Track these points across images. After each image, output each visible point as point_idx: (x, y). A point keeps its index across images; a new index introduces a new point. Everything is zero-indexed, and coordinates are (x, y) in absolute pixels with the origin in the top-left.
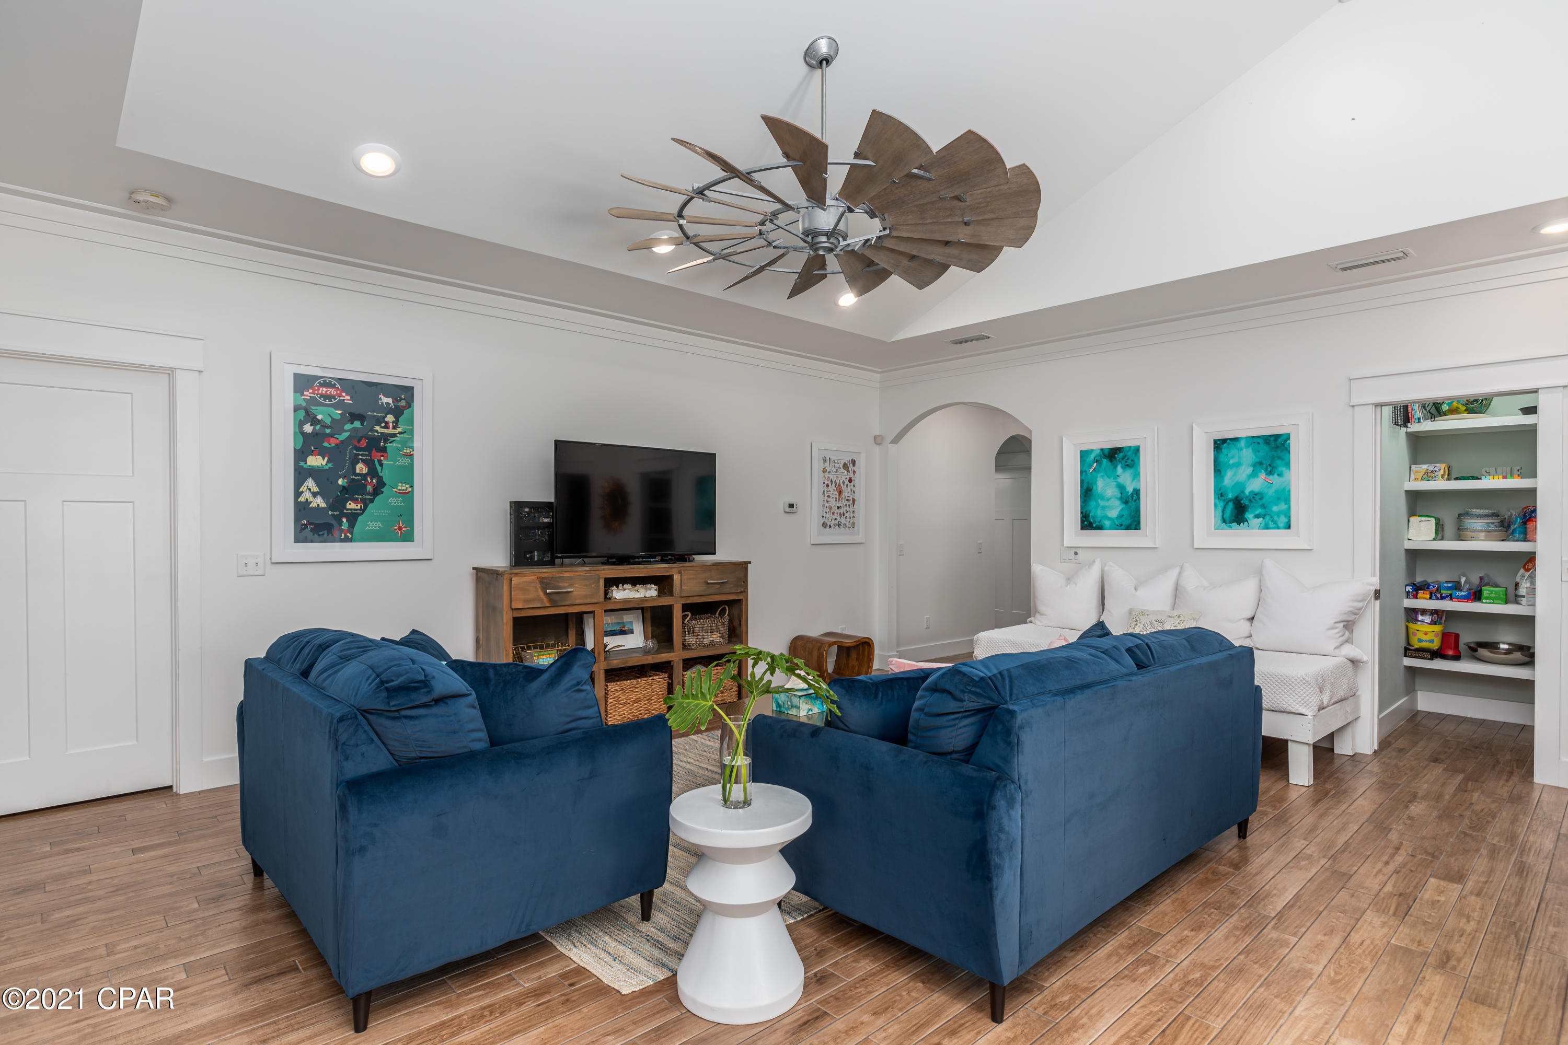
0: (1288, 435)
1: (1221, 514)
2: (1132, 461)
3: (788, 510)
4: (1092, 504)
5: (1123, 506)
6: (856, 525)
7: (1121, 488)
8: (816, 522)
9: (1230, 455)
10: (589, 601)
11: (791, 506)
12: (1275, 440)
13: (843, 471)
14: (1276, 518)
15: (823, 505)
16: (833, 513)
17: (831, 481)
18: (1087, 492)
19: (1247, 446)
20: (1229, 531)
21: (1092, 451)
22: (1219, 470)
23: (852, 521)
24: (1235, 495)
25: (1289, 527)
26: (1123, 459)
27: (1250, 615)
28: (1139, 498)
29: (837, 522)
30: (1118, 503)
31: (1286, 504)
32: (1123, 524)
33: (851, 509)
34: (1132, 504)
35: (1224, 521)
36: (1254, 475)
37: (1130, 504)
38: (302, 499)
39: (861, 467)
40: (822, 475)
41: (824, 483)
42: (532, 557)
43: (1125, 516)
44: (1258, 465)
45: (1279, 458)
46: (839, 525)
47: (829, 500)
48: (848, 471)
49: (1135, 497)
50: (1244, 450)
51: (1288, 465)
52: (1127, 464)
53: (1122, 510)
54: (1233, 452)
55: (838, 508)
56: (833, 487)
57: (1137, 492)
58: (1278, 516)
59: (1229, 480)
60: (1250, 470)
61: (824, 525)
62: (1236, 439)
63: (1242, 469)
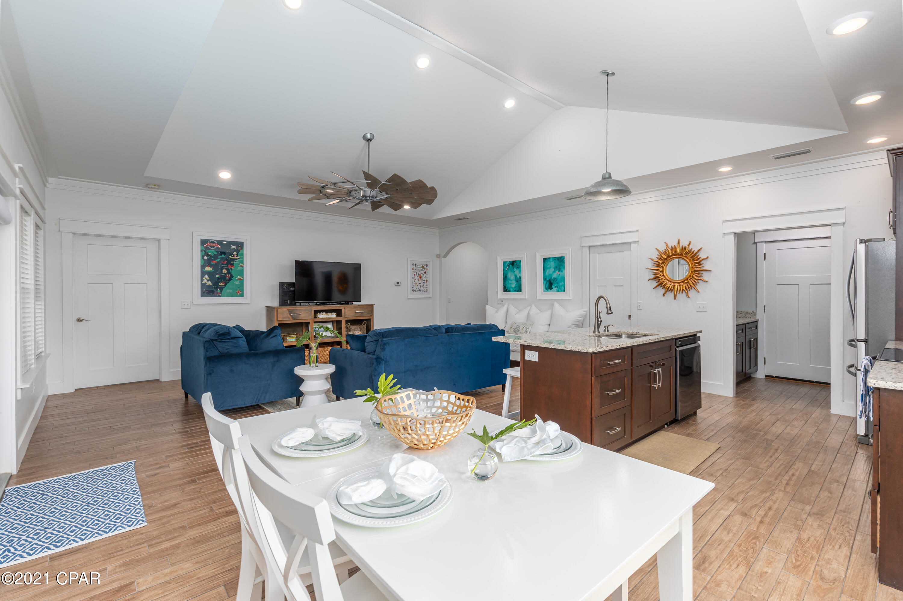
0: (564, 257)
1: (545, 286)
2: (519, 266)
3: (396, 284)
4: (507, 282)
6: (428, 290)
7: (516, 276)
8: (410, 289)
10: (307, 318)
11: (398, 283)
12: (561, 259)
13: (422, 269)
15: (413, 283)
16: (417, 286)
17: (416, 273)
18: (505, 278)
19: (553, 261)
20: (547, 292)
21: (507, 262)
22: (545, 270)
23: (426, 289)
24: (549, 279)
25: (564, 291)
26: (516, 265)
27: (549, 324)
29: (419, 289)
30: (515, 282)
31: (564, 282)
32: (516, 290)
33: (426, 284)
34: (519, 282)
35: (546, 289)
36: (554, 272)
38: (203, 282)
39: (430, 267)
40: (412, 270)
41: (413, 274)
42: (287, 303)
43: (517, 287)
44: (556, 268)
45: (562, 265)
46: (420, 291)
47: (415, 280)
48: (424, 269)
49: (520, 279)
51: (564, 268)
52: (517, 267)
53: (516, 284)
54: (549, 263)
55: (419, 284)
56: (417, 276)
57: (520, 277)
58: (562, 287)
59: (547, 273)
60: (553, 270)
61: (413, 290)
62: (549, 258)
63: (551, 269)
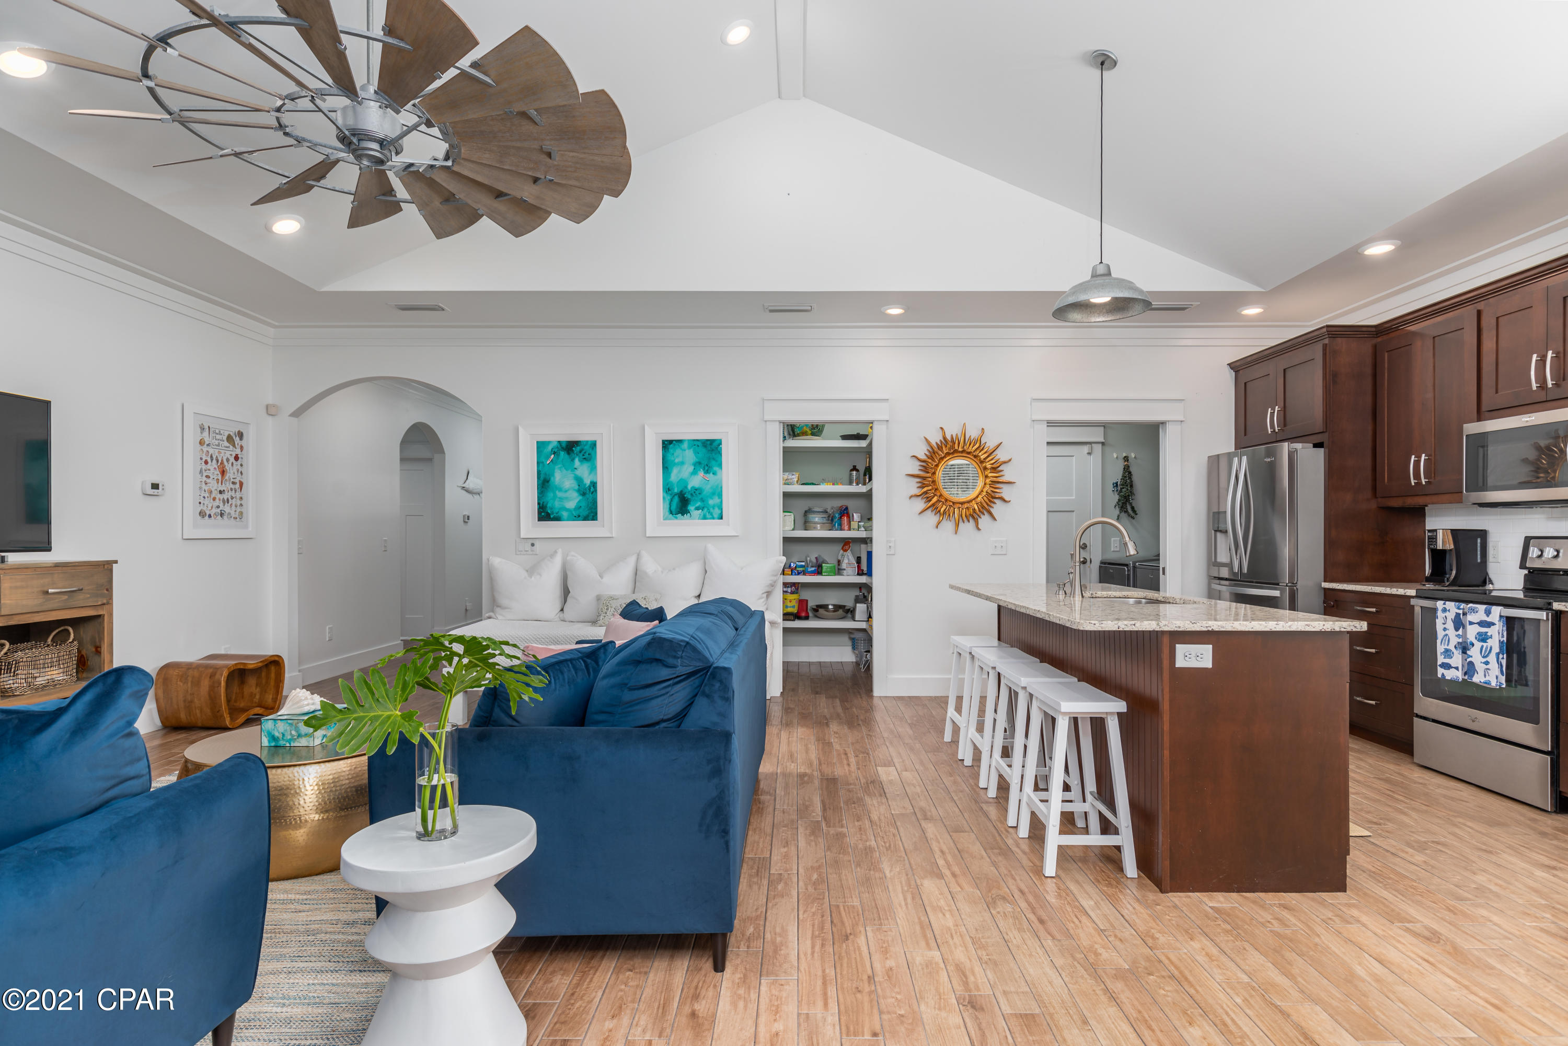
0: (721, 440)
1: (668, 506)
2: (589, 454)
3: (151, 491)
4: (550, 495)
5: (581, 497)
6: (244, 515)
7: (579, 480)
8: (191, 510)
9: (677, 455)
11: (155, 486)
12: (711, 444)
13: (228, 444)
14: (711, 510)
15: (200, 488)
16: (214, 499)
17: (211, 457)
18: (544, 483)
19: (689, 448)
20: (676, 521)
21: (549, 442)
22: (667, 468)
23: (239, 509)
24: (680, 490)
25: (721, 518)
26: (580, 452)
27: (698, 594)
28: (596, 491)
29: (219, 511)
30: (575, 494)
31: (719, 498)
32: (581, 515)
33: (238, 495)
34: (590, 496)
35: (671, 513)
36: (694, 473)
37: (587, 496)
39: (250, 441)
40: (199, 447)
41: (201, 459)
43: (583, 507)
44: (698, 464)
45: (714, 459)
46: (222, 515)
47: (208, 481)
48: (234, 446)
49: (592, 489)
50: (687, 451)
51: (720, 465)
52: (584, 457)
53: (579, 502)
54: (678, 452)
55: (221, 492)
56: (213, 465)
57: (594, 484)
58: (714, 508)
59: (674, 476)
60: (691, 468)
61: (202, 514)
62: (680, 441)
63: (685, 467)
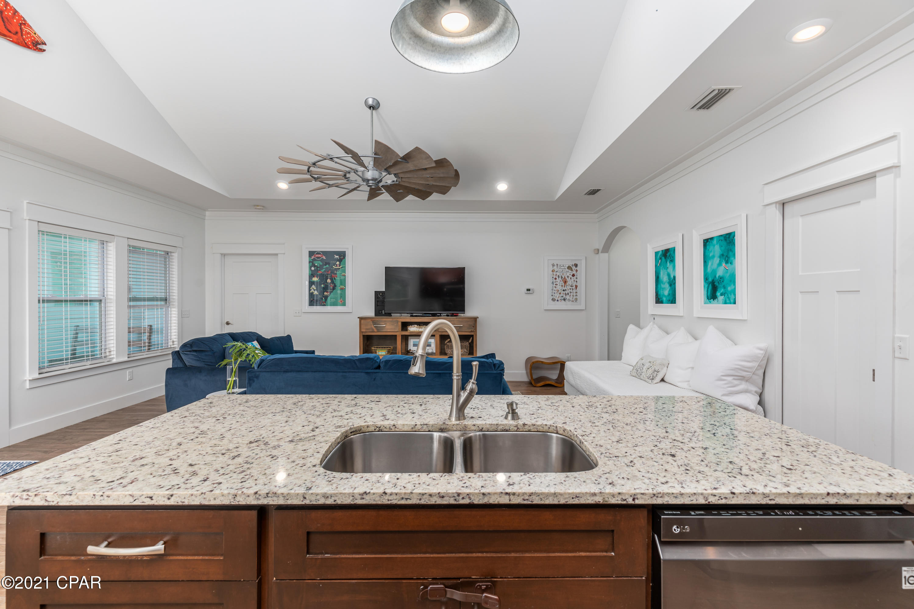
0: (734, 233)
1: (706, 293)
2: (673, 257)
3: (527, 292)
4: (659, 286)
5: (670, 287)
6: (578, 300)
7: (669, 275)
8: (548, 298)
9: (710, 250)
11: (528, 290)
12: (729, 237)
13: (568, 270)
14: (729, 295)
15: (552, 289)
16: (560, 293)
17: (558, 276)
18: (657, 279)
19: (717, 243)
20: (710, 305)
21: (659, 251)
22: (706, 261)
23: (575, 297)
24: (712, 279)
25: (735, 303)
26: (669, 256)
28: (675, 283)
29: (563, 298)
30: (668, 285)
31: (734, 285)
32: (670, 299)
33: (574, 291)
34: (673, 286)
35: (708, 299)
36: (720, 264)
38: (311, 292)
39: (582, 268)
40: (552, 273)
41: (553, 278)
42: (382, 313)
43: (671, 294)
44: (722, 256)
45: (731, 250)
46: (564, 300)
47: (556, 286)
48: (572, 270)
49: (674, 281)
50: (716, 246)
51: (734, 255)
52: (671, 259)
53: (669, 290)
54: (711, 248)
55: (564, 290)
56: (559, 280)
57: (674, 277)
58: (731, 294)
59: (710, 268)
60: (718, 260)
61: (553, 300)
62: (712, 239)
63: (715, 259)
